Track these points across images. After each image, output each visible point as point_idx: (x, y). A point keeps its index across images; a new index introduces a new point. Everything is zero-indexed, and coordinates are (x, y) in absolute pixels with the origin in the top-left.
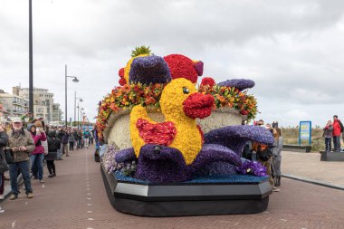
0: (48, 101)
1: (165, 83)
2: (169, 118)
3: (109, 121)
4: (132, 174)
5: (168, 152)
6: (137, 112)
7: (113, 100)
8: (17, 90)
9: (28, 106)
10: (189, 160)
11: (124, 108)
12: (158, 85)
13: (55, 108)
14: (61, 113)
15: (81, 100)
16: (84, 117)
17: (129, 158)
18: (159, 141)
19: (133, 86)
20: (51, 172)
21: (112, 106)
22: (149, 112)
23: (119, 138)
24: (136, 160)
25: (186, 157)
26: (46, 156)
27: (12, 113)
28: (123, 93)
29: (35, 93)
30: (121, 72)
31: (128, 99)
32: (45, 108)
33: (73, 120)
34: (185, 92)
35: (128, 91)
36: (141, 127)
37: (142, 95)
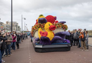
0: (17, 25)
1: (46, 23)
2: (46, 31)
3: (34, 32)
4: (39, 43)
5: (46, 38)
6: (40, 30)
7: (34, 27)
8: (7, 22)
9: (11, 27)
10: (51, 39)
11: (37, 29)
12: (44, 24)
13: (19, 27)
14: (20, 29)
15: (26, 25)
16: (27, 30)
17: (38, 40)
18: (44, 35)
19: (39, 24)
20: (18, 47)
21: (34, 29)
22: (42, 29)
23: (36, 35)
24: (40, 40)
25: (50, 39)
26: (16, 42)
27: (6, 29)
28: (37, 26)
29: (13, 23)
30: (37, 20)
31: (38, 27)
32: (16, 27)
33: (24, 31)
34: (49, 25)
35: (38, 25)
36: (40, 33)
37: (41, 26)
